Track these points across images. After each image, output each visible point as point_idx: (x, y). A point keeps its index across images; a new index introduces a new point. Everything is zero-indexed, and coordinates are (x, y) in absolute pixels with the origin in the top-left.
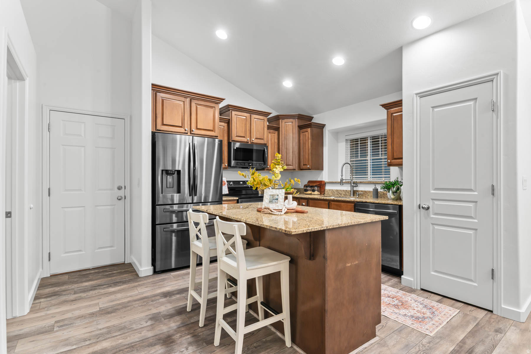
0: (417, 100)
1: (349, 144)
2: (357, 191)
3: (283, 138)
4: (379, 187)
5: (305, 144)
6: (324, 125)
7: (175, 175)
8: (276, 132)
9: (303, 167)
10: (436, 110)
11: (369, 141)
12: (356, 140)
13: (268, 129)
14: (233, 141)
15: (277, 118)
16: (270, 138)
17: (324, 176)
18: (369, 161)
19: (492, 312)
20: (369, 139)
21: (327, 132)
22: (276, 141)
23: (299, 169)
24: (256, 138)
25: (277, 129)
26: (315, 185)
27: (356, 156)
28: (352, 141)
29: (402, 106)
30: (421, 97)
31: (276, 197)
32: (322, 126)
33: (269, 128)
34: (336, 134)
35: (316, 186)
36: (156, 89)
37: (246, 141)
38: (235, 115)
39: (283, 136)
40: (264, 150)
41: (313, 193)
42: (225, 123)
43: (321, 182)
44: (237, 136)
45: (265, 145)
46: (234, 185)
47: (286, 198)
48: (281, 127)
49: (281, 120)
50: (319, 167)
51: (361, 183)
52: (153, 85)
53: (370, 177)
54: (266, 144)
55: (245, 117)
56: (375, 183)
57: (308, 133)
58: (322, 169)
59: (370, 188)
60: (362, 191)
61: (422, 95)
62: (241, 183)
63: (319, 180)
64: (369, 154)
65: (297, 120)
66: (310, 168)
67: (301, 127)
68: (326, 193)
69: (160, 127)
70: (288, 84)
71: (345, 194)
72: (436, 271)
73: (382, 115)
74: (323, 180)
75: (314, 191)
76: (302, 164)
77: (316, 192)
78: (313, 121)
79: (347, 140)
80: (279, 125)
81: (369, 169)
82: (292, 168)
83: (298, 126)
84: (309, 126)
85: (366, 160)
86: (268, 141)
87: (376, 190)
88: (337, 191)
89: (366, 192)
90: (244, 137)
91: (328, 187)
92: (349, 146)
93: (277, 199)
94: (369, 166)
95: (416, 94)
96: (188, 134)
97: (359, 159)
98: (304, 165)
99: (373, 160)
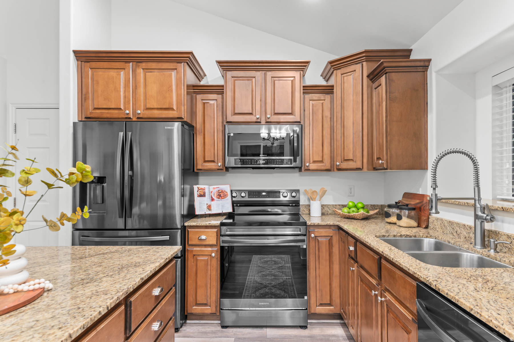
2: (496, 234)
6: (428, 62)
13: (305, 94)
16: (309, 111)
21: (434, 75)
23: (371, 167)
24: (276, 114)
25: (330, 91)
36: (83, 57)
37: (254, 120)
38: (232, 77)
42: (218, 94)
43: (423, 197)
44: (235, 114)
45: (298, 124)
46: (249, 198)
50: (419, 162)
54: (300, 122)
55: (252, 79)
57: (382, 89)
58: (424, 168)
62: (264, 194)
65: (364, 63)
66: (385, 166)
69: (90, 113)
71: (467, 236)
76: (375, 157)
82: (355, 167)
83: (368, 75)
84: (382, 70)
86: (304, 118)
88: (451, 223)
90: (251, 114)
96: (132, 119)
98: (377, 159)
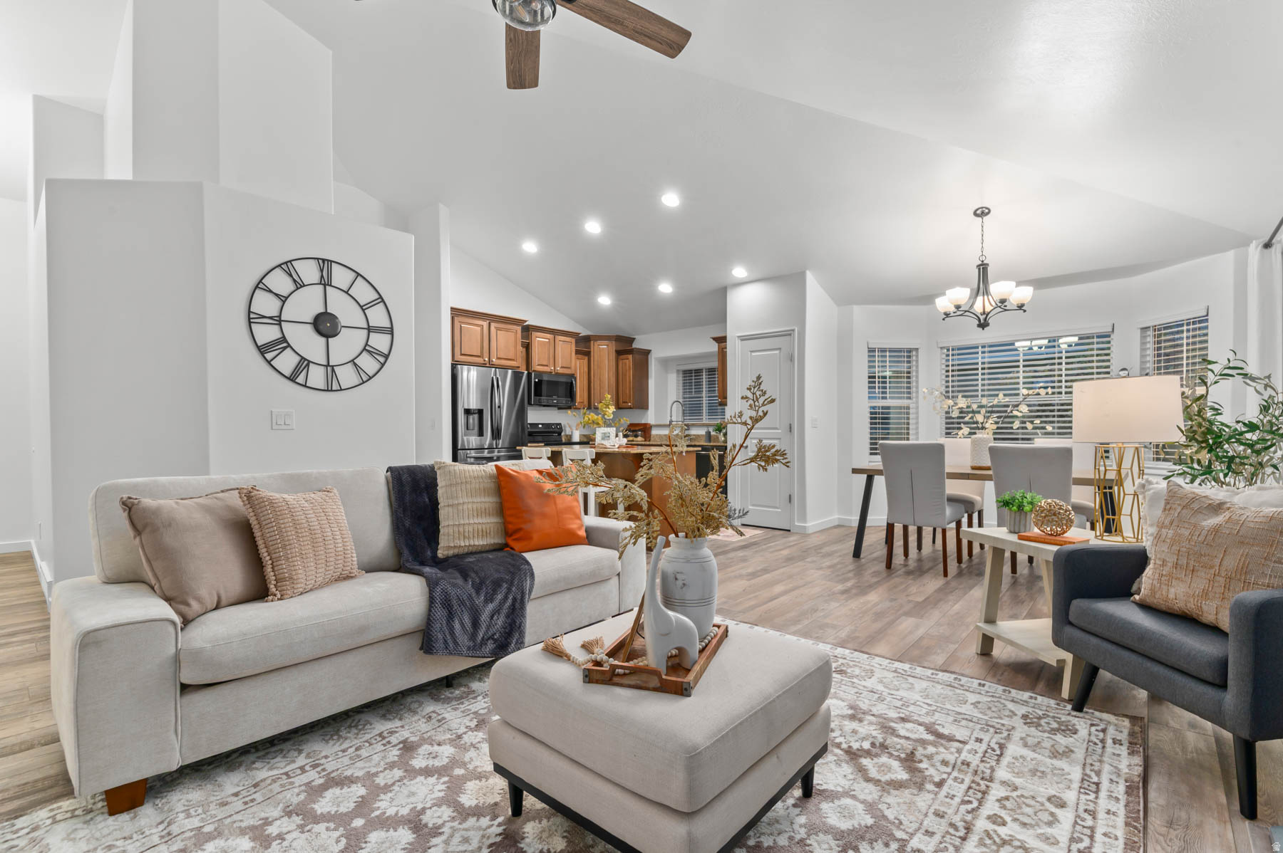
0: (738, 342)
1: (681, 375)
3: (596, 367)
4: (711, 429)
5: (626, 375)
6: (649, 352)
7: (476, 416)
8: (587, 358)
9: (622, 405)
10: (753, 354)
11: (704, 373)
12: (690, 371)
13: (576, 354)
14: (534, 371)
15: (587, 339)
16: (578, 367)
17: (650, 417)
18: (704, 399)
19: (789, 531)
20: (704, 371)
21: (653, 360)
22: (586, 369)
24: (562, 367)
25: (588, 354)
26: (637, 428)
27: (689, 392)
28: (685, 372)
29: (726, 342)
30: (742, 340)
31: (608, 435)
32: (647, 352)
33: (577, 352)
34: (665, 362)
35: (639, 430)
36: (456, 312)
37: (549, 370)
38: (536, 337)
39: (596, 363)
40: (572, 382)
41: (635, 439)
42: (525, 348)
43: (645, 424)
44: (539, 365)
45: (573, 376)
46: (531, 429)
47: (617, 436)
48: (592, 350)
49: (592, 342)
50: (642, 405)
51: (693, 425)
52: (452, 309)
53: (705, 419)
54: (574, 374)
55: (547, 340)
56: (708, 425)
57: (629, 361)
58: (647, 408)
59: (702, 432)
60: (694, 435)
61: (743, 339)
63: (643, 422)
64: (704, 389)
65: (614, 342)
66: (637, 408)
67: (619, 353)
68: (652, 439)
69: (458, 357)
70: (605, 300)
72: (753, 505)
73: (714, 347)
74: (649, 422)
75: (636, 436)
76: (621, 401)
77: (640, 439)
78: (634, 346)
79: (678, 371)
80: (589, 348)
81: (704, 408)
83: (616, 351)
84: (631, 351)
85: (700, 397)
86: (576, 372)
87: (709, 433)
88: (665, 435)
89: (698, 435)
90: (547, 366)
91: (654, 432)
92: (681, 378)
93: (609, 437)
94: (704, 405)
95: (738, 337)
96: (488, 365)
97: (693, 395)
98: (624, 402)
99: (709, 397)
